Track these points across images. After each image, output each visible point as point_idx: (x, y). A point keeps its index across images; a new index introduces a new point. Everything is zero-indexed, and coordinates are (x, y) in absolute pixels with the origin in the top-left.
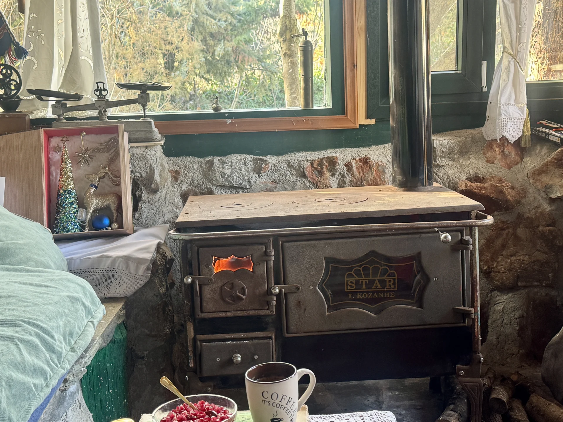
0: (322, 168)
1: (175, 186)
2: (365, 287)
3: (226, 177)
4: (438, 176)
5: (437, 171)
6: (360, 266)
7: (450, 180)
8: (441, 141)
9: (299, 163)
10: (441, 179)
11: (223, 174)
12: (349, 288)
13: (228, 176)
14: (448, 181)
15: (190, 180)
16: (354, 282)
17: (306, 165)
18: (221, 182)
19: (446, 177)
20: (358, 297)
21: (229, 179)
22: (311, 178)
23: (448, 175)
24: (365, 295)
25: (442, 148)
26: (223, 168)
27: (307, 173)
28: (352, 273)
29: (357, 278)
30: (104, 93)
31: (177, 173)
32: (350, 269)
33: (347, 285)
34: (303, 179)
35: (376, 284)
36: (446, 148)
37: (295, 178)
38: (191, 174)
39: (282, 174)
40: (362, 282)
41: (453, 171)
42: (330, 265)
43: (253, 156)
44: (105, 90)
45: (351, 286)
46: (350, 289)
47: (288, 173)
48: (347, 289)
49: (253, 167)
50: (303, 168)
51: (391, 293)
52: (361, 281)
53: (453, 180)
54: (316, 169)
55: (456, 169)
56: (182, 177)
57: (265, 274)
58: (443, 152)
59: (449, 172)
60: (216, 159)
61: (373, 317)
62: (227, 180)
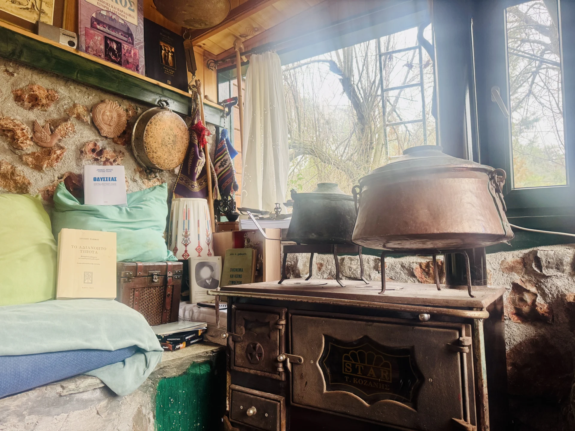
0: (429, 270)
1: (319, 274)
2: (361, 373)
3: (352, 270)
4: (546, 287)
5: (544, 282)
6: (356, 350)
7: (559, 292)
8: (546, 252)
9: (410, 265)
10: (549, 290)
11: (350, 268)
12: (346, 370)
13: (354, 270)
14: (557, 293)
15: (329, 271)
16: (350, 364)
17: (415, 266)
18: (348, 274)
19: (555, 288)
20: (354, 382)
21: (354, 272)
22: (420, 278)
23: (557, 287)
24: (361, 382)
25: (547, 258)
26: (351, 264)
27: (416, 273)
28: (349, 355)
29: (354, 362)
30: (279, 210)
31: (321, 265)
32: (347, 351)
33: (345, 367)
34: (414, 279)
35: (371, 372)
36: (553, 258)
37: (407, 276)
38: (330, 267)
39: (397, 273)
40: (358, 367)
41: (563, 283)
42: (330, 343)
43: (375, 257)
44: (280, 208)
45: (349, 370)
46: (346, 372)
47: (402, 272)
48: (344, 371)
49: (374, 265)
50: (413, 269)
51: (386, 385)
52: (356, 366)
53: (562, 292)
54: (424, 270)
55: (566, 281)
56: (324, 268)
57: (277, 340)
58: (549, 262)
59: (558, 283)
60: (346, 257)
61: (366, 406)
62: (352, 273)
